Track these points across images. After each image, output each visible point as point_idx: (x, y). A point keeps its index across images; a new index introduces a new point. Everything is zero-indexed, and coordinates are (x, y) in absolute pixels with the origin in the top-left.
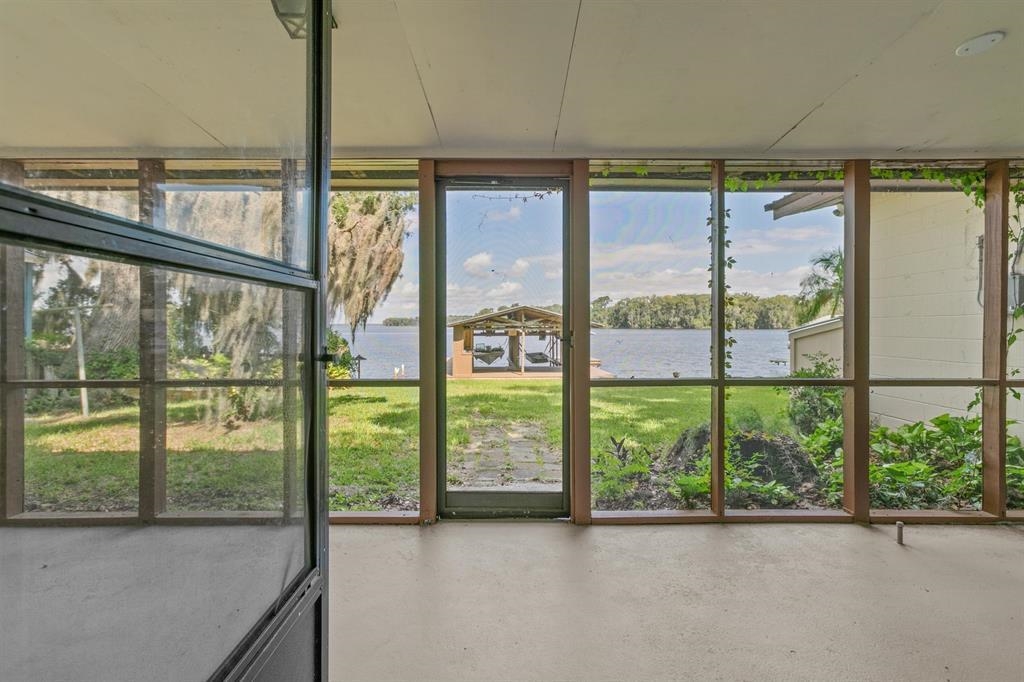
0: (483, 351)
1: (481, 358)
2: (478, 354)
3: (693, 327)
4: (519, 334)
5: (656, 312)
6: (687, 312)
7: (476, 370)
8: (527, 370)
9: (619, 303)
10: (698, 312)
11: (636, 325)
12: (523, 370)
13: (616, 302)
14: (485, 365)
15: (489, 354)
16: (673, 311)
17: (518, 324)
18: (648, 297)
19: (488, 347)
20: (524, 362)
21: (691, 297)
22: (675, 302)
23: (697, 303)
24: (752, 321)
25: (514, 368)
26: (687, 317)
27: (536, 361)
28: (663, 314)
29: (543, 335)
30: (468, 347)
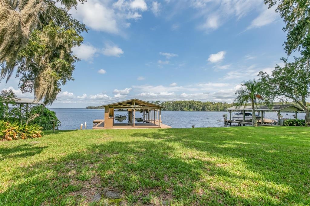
0: (118, 117)
1: (118, 120)
2: (117, 118)
3: (184, 111)
4: (133, 110)
5: (173, 106)
6: (182, 106)
7: (115, 125)
8: (136, 124)
9: (163, 103)
10: (186, 106)
11: (168, 110)
12: (134, 125)
13: (161, 102)
14: (119, 122)
15: (121, 118)
16: (179, 106)
17: (132, 106)
18: (171, 101)
19: (120, 116)
20: (134, 122)
21: (184, 101)
22: (179, 103)
23: (185, 103)
24: (201, 109)
25: (131, 124)
26: (182, 108)
27: (139, 121)
28: (176, 106)
29: (142, 111)
30: (111, 115)
